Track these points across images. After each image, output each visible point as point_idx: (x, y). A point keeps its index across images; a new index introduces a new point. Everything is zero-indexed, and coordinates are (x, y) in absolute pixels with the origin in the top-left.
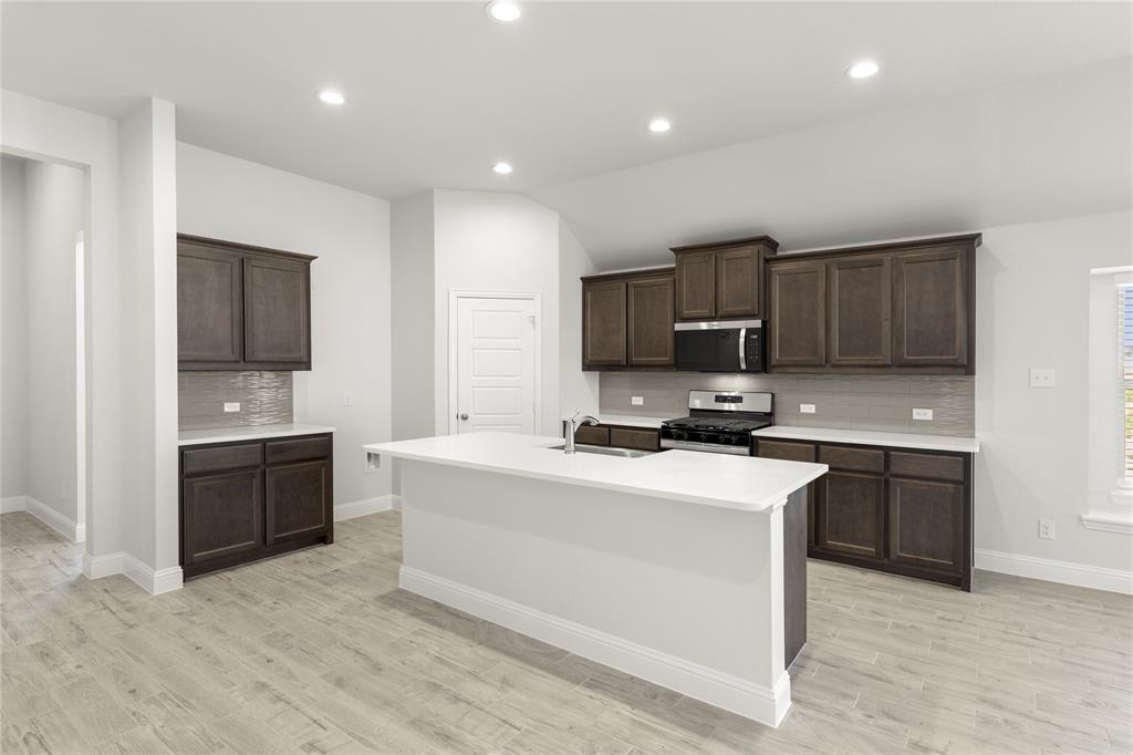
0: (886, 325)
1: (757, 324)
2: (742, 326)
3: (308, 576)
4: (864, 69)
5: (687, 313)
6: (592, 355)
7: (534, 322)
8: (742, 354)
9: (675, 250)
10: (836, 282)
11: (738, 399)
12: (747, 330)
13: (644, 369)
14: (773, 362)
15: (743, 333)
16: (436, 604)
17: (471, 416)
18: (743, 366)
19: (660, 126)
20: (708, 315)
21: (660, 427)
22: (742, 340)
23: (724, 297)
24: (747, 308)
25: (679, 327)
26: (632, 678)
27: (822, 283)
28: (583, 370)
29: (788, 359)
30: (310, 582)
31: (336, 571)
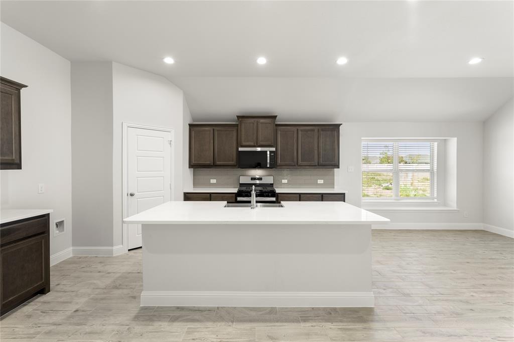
0: (316, 152)
1: (273, 149)
2: (268, 150)
3: (55, 324)
4: (342, 61)
5: (244, 143)
6: (194, 161)
7: (170, 144)
8: (268, 161)
9: (238, 117)
10: (300, 136)
11: (260, 179)
12: (270, 151)
13: (222, 167)
14: (278, 164)
15: (268, 153)
16: (178, 308)
17: (136, 194)
18: (268, 166)
19: (262, 61)
20: (253, 145)
21: (236, 192)
22: (268, 156)
23: (260, 138)
24: (269, 143)
25: (241, 149)
26: (313, 308)
27: (295, 135)
28: (189, 168)
29: (283, 163)
30: (60, 328)
31: (77, 311)
